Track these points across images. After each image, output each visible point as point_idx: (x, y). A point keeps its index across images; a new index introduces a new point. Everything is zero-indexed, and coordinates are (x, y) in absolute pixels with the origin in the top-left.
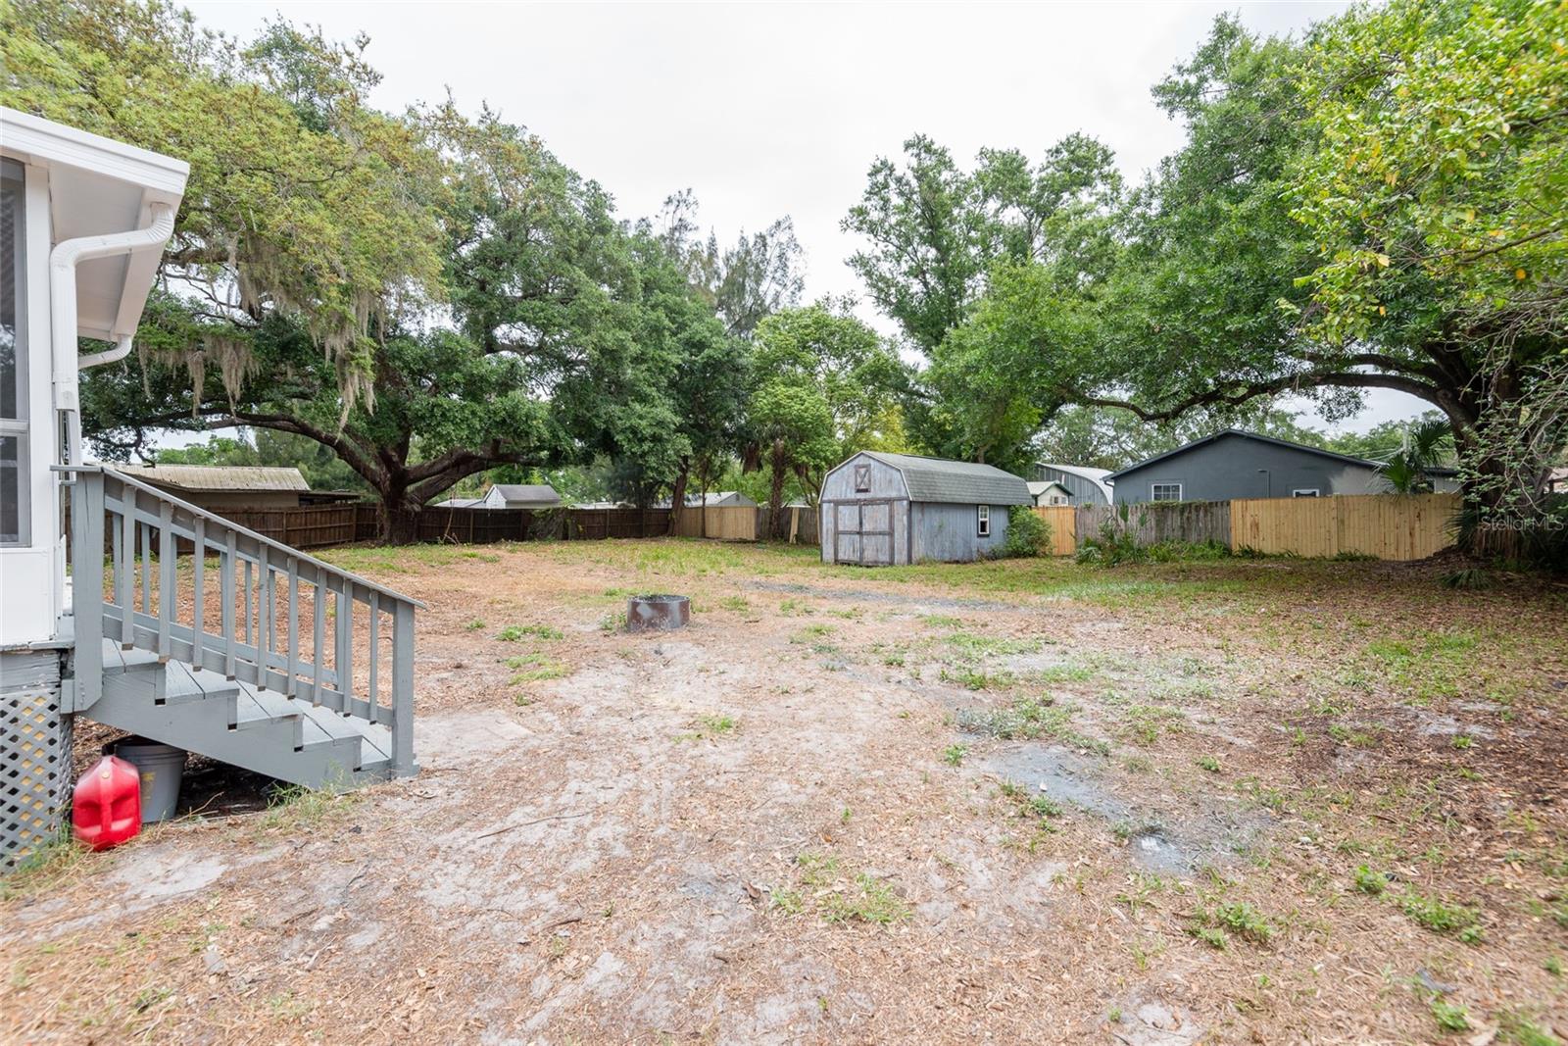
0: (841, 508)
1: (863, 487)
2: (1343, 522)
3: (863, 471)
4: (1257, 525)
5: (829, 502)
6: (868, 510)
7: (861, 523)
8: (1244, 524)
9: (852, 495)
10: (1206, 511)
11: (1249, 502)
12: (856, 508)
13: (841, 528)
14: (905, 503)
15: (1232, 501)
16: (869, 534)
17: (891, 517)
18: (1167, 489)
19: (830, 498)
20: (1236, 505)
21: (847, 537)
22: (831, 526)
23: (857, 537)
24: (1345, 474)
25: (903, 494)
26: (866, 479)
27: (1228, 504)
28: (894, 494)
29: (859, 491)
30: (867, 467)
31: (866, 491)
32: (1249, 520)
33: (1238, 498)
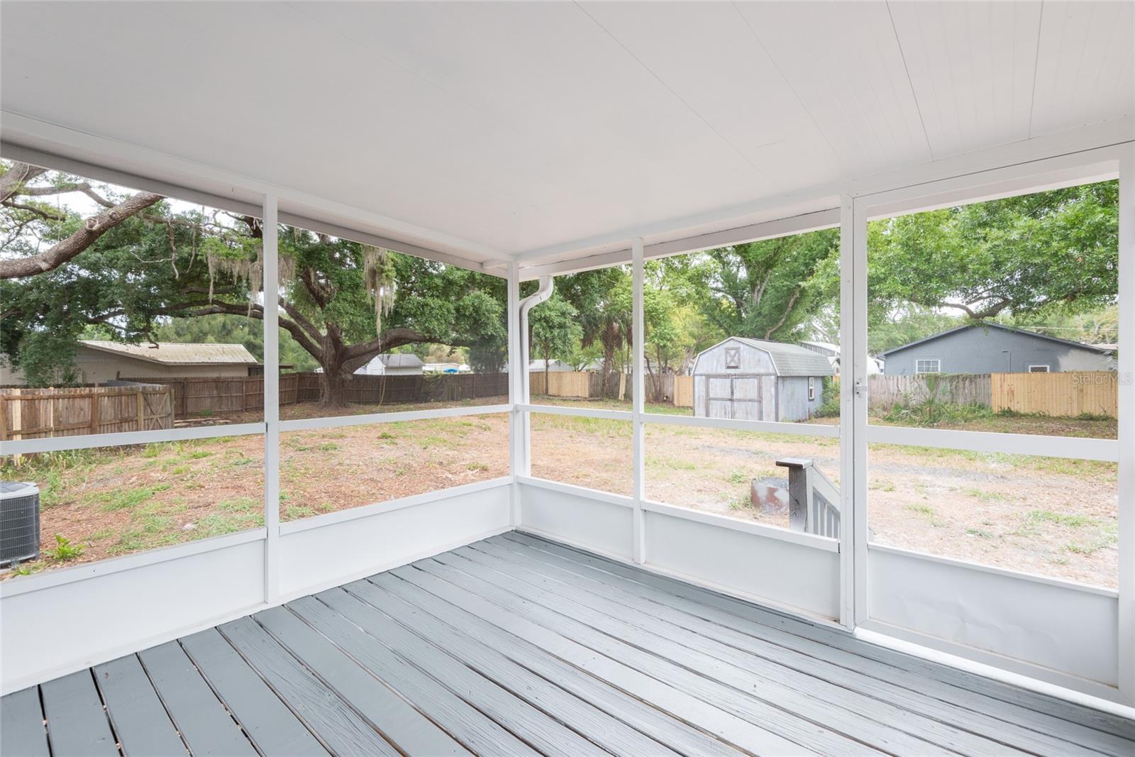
0: (711, 380)
1: (732, 364)
2: (1082, 391)
3: (733, 352)
4: (1012, 392)
5: (701, 375)
6: (738, 382)
7: (732, 393)
8: (1002, 391)
9: (724, 371)
10: (971, 381)
11: (1006, 375)
12: (728, 381)
13: (711, 395)
14: (773, 377)
15: (993, 375)
16: (739, 400)
17: (760, 388)
18: (928, 363)
19: (702, 372)
20: (996, 378)
21: (719, 403)
22: (703, 394)
23: (729, 403)
24: (1070, 354)
25: (771, 370)
26: (736, 359)
27: (990, 376)
28: (762, 371)
29: (728, 367)
30: (737, 350)
31: (736, 367)
32: (1006, 388)
33: (996, 372)
